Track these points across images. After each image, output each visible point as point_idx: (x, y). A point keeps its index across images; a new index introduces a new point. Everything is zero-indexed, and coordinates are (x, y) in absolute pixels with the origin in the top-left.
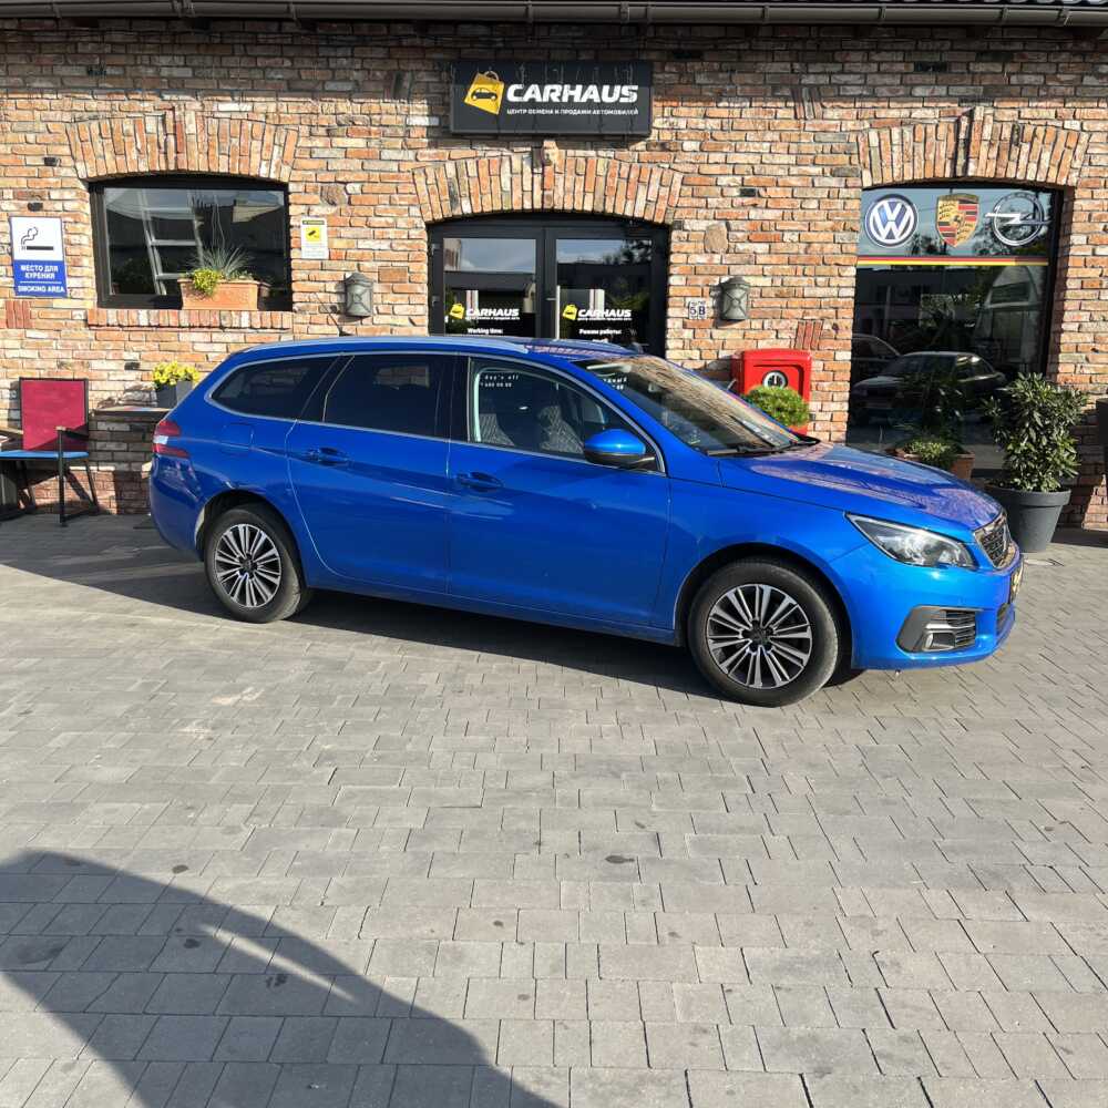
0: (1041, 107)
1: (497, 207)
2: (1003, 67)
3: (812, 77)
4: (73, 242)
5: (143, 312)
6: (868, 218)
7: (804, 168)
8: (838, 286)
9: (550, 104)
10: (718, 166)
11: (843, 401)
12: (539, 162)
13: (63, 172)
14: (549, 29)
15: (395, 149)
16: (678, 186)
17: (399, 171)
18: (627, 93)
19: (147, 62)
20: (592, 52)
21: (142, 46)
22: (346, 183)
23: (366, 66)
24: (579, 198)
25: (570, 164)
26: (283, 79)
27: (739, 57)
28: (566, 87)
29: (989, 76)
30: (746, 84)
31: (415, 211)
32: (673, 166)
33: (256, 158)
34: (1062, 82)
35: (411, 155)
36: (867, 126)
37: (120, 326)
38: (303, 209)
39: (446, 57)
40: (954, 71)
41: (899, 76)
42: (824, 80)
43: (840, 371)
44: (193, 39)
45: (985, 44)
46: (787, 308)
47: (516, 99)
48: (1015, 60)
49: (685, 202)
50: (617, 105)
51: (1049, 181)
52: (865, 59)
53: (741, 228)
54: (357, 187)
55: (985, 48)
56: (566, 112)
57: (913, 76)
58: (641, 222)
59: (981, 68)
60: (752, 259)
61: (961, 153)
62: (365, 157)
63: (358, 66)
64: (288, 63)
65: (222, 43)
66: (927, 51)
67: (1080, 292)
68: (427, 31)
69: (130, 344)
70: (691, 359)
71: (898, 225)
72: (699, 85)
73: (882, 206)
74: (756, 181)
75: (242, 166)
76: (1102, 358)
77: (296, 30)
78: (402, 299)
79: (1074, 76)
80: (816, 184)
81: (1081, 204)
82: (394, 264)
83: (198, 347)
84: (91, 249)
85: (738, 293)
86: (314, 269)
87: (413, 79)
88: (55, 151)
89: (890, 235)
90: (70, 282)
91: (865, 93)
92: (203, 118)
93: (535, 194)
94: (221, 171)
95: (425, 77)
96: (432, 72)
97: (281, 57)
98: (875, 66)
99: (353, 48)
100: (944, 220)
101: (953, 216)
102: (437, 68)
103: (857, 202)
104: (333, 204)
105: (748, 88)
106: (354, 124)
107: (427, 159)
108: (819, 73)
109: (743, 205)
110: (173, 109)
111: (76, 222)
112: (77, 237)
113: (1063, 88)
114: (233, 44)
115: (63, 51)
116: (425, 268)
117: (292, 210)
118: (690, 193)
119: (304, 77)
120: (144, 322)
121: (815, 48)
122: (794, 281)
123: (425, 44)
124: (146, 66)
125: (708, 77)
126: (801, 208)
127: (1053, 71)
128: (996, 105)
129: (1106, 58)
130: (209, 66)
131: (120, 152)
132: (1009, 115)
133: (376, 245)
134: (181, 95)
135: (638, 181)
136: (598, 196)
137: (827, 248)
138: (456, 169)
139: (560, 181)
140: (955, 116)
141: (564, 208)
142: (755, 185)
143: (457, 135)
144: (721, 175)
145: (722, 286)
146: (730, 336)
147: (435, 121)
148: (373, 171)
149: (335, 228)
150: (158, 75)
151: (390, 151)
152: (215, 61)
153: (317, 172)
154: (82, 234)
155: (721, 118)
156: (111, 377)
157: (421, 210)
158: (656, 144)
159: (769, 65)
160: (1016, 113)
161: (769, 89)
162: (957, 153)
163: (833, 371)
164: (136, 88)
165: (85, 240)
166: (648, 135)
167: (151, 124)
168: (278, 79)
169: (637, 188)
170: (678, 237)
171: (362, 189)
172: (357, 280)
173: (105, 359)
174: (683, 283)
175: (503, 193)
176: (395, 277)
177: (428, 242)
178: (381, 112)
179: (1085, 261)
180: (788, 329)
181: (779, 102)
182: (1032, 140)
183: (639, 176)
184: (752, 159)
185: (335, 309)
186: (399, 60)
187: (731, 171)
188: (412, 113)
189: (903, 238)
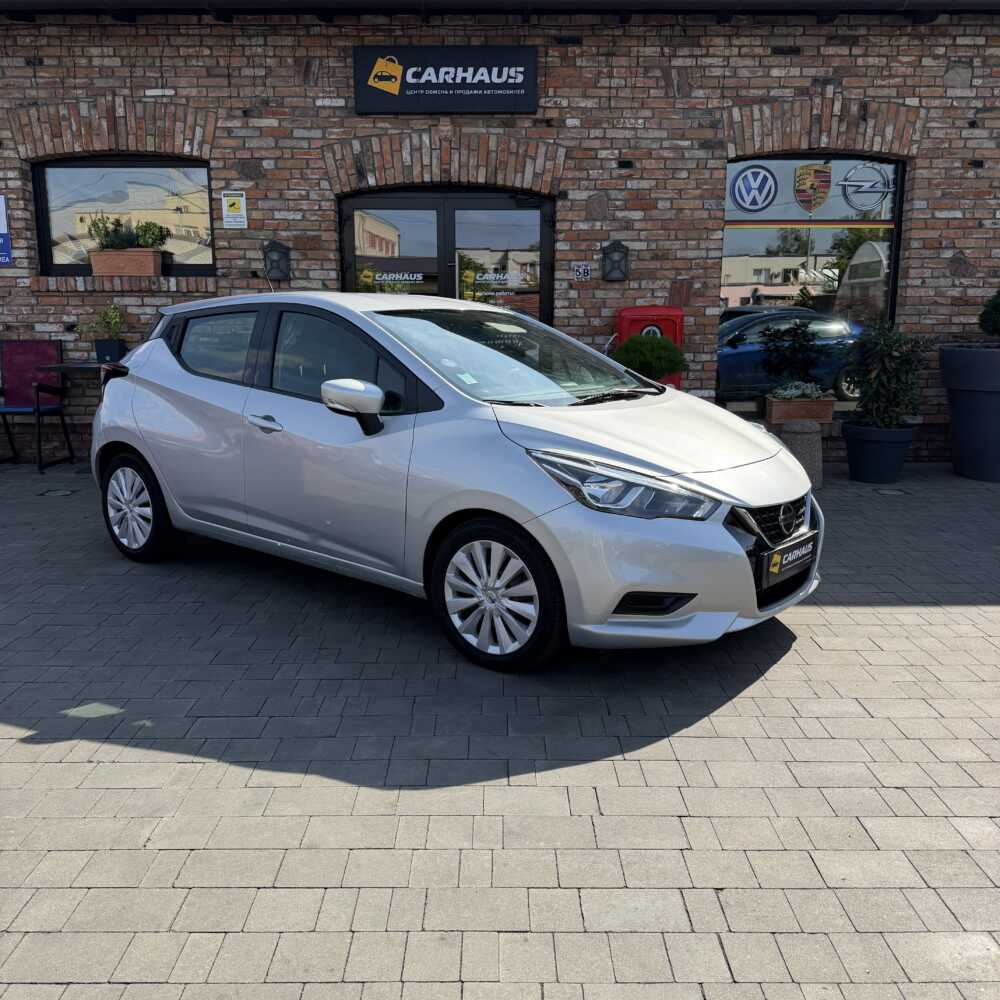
0: (884, 86)
1: (400, 180)
2: (850, 51)
3: (680, 60)
4: (16, 216)
5: (80, 280)
6: (734, 189)
7: (675, 142)
8: (708, 250)
9: (445, 85)
10: (598, 141)
11: (711, 353)
12: (437, 138)
13: (6, 153)
14: (442, 20)
15: (304, 128)
16: (563, 158)
17: (309, 148)
18: (515, 74)
19: (80, 53)
20: (483, 39)
21: (74, 39)
22: (262, 159)
23: (278, 53)
24: (472, 172)
25: (464, 141)
26: (201, 67)
28: (460, 69)
29: (838, 59)
30: (623, 67)
31: (325, 184)
32: (560, 142)
33: (179, 139)
34: (900, 62)
35: (318, 133)
36: (730, 104)
37: (59, 291)
38: (223, 183)
39: (347, 44)
40: (806, 53)
41: (757, 59)
42: (689, 62)
43: (710, 325)
44: (119, 31)
45: (834, 29)
46: (662, 269)
47: (414, 81)
48: (861, 44)
49: (570, 174)
50: (505, 85)
51: (894, 152)
52: (727, 43)
53: (620, 197)
54: (272, 162)
55: (834, 33)
56: (459, 92)
57: (771, 59)
58: (531, 189)
59: (831, 51)
60: (628, 225)
61: (813, 128)
62: (278, 135)
63: (271, 54)
64: (207, 52)
65: (147, 35)
66: (782, 36)
67: (923, 251)
68: (331, 21)
69: (67, 308)
70: (577, 317)
71: (760, 192)
72: (580, 67)
73: (746, 176)
74: (632, 154)
75: (167, 145)
76: (942, 310)
77: (216, 22)
78: (316, 265)
79: (913, 58)
80: (687, 155)
81: (922, 173)
82: (308, 233)
83: (130, 310)
84: (34, 223)
85: (616, 256)
86: (232, 238)
87: (320, 64)
89: (755, 202)
90: (16, 253)
91: (727, 74)
92: (131, 102)
93: (434, 168)
94: (149, 149)
95: (332, 63)
96: (338, 58)
97: (201, 46)
98: (735, 51)
99: (265, 37)
100: (800, 188)
101: (809, 184)
102: (342, 54)
103: (722, 172)
104: (252, 179)
105: (623, 70)
106: (267, 104)
107: (332, 137)
108: (686, 57)
109: (620, 177)
110: (105, 96)
111: (17, 199)
112: (20, 212)
113: (904, 69)
114: (156, 36)
115: (3, 44)
116: (335, 236)
117: (213, 183)
118: (573, 166)
119: (222, 62)
120: (81, 288)
121: (683, 34)
122: (667, 244)
123: (331, 33)
124: (79, 56)
125: (588, 60)
126: (673, 178)
127: (895, 54)
128: (844, 82)
129: (942, 41)
130: (136, 56)
131: (57, 135)
132: (855, 94)
133: (291, 216)
134: (111, 82)
135: (526, 155)
136: (490, 169)
137: (697, 214)
138: (362, 147)
139: (456, 157)
140: (808, 93)
141: (459, 182)
142: (629, 157)
143: (362, 114)
144: (601, 149)
145: (603, 250)
146: (611, 295)
147: (341, 102)
148: (286, 148)
149: (253, 201)
150: (90, 65)
151: (301, 130)
152: (141, 51)
153: (235, 149)
154: (25, 209)
155: (600, 97)
156: (53, 338)
157: (330, 183)
158: (541, 121)
159: (641, 49)
160: (861, 91)
161: (641, 70)
162: (811, 127)
163: (704, 325)
164: (70, 77)
165: (27, 215)
166: (535, 113)
167: (84, 109)
168: (198, 66)
169: (525, 162)
170: (563, 206)
171: (276, 164)
172: (274, 245)
173: (47, 322)
174: (568, 248)
175: (404, 167)
176: (309, 245)
177: (340, 212)
178: (293, 95)
179: (926, 224)
180: (663, 288)
181: (651, 83)
182: (876, 116)
183: (526, 151)
184: (629, 134)
185: (255, 274)
186: (307, 48)
187: (609, 145)
188: (321, 95)
189: (764, 205)
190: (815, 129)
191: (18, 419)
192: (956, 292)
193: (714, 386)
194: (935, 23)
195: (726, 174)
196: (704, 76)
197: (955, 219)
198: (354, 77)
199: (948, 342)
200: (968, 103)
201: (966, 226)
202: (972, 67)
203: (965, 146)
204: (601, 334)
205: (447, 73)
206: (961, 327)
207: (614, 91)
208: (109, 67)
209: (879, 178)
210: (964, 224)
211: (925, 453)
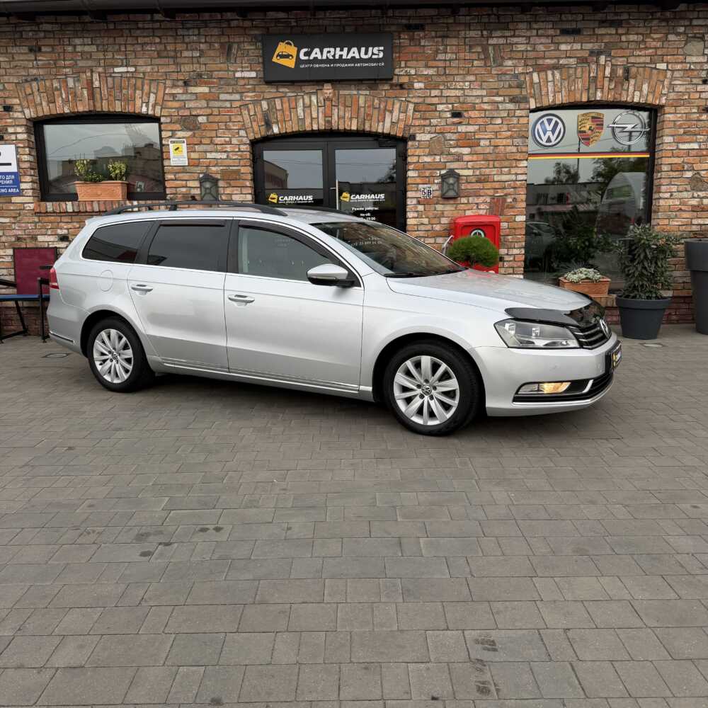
0: (641, 56)
1: (296, 129)
2: (617, 30)
3: (495, 39)
4: (23, 160)
5: (69, 204)
6: (534, 131)
7: (492, 98)
8: (516, 174)
9: (328, 61)
10: (437, 98)
11: (520, 248)
12: (322, 98)
13: (16, 115)
14: (325, 13)
15: (227, 93)
16: (412, 111)
17: (231, 107)
18: (377, 52)
19: (68, 43)
20: (353, 27)
21: (63, 33)
22: (198, 116)
23: (208, 40)
24: (348, 122)
25: (341, 100)
26: (155, 51)
27: (448, 28)
28: (338, 49)
29: (608, 37)
30: (454, 45)
31: (242, 133)
32: (408, 99)
33: (138, 102)
34: (654, 39)
35: (237, 97)
36: (531, 70)
37: (54, 212)
38: (170, 134)
39: (256, 32)
40: (585, 33)
41: (550, 38)
42: (502, 41)
43: (518, 228)
44: (95, 27)
45: (605, 15)
46: (484, 189)
47: (306, 58)
48: (623, 26)
49: (417, 123)
50: (370, 60)
51: (648, 102)
52: (529, 27)
53: (453, 138)
54: (205, 118)
55: (604, 19)
56: (338, 65)
57: (559, 38)
58: (390, 134)
59: (602, 31)
60: (459, 158)
61: (591, 86)
62: (208, 98)
63: (203, 41)
64: (157, 40)
65: (115, 29)
66: (567, 21)
67: (671, 173)
68: (246, 16)
69: (61, 224)
70: (422, 224)
71: (553, 133)
72: (424, 46)
73: (543, 122)
74: (461, 107)
75: (130, 107)
76: (685, 215)
77: (163, 19)
78: (237, 190)
79: (662, 35)
80: (500, 107)
81: (669, 117)
82: (231, 168)
84: (36, 165)
85: (451, 181)
86: (179, 173)
87: (239, 47)
88: (9, 102)
89: (549, 140)
90: (23, 186)
91: (529, 49)
92: (105, 76)
93: (320, 120)
94: (117, 110)
95: (247, 47)
96: (250, 43)
97: (153, 36)
98: (534, 32)
99: (199, 29)
100: (582, 129)
101: (588, 127)
102: (254, 40)
103: (526, 119)
104: (191, 130)
105: (454, 47)
106: (201, 76)
107: (247, 99)
108: (499, 37)
109: (454, 124)
110: (85, 72)
111: (24, 147)
112: (26, 157)
113: (655, 43)
114: (121, 30)
115: (12, 37)
116: (249, 170)
117: (164, 134)
118: (419, 116)
119: (168, 48)
120: (70, 209)
121: (497, 21)
122: (487, 171)
123: (245, 26)
124: (67, 45)
125: (428, 41)
126: (491, 124)
127: (648, 32)
128: (612, 54)
129: (682, 22)
130: (107, 45)
131: (52, 101)
132: (621, 61)
133: (218, 156)
134: (90, 63)
135: (385, 109)
136: (360, 120)
137: (508, 149)
138: (268, 105)
139: (335, 111)
140: (587, 62)
141: (338, 129)
142: (461, 109)
143: (268, 83)
144: (438, 104)
145: (442, 177)
146: (448, 208)
147: (253, 74)
148: (214, 107)
149: (192, 145)
150: (75, 52)
151: (226, 95)
152: (111, 40)
153: (178, 109)
154: (29, 154)
155: (438, 67)
156: (51, 246)
157: (246, 132)
158: (396, 85)
159: (467, 32)
160: (625, 59)
161: (467, 47)
162: (589, 85)
163: (514, 228)
164: (60, 60)
165: (31, 159)
166: (392, 79)
167: (71, 83)
168: (152, 50)
169: (385, 115)
170: (412, 146)
171: (208, 119)
172: (207, 178)
173: (46, 234)
174: (417, 175)
175: (299, 119)
176: (232, 177)
177: (253, 153)
178: (218, 69)
179: (673, 153)
180: (485, 202)
181: (475, 56)
182: (636, 76)
183: (386, 106)
184: (458, 93)
185: (193, 198)
186: (229, 36)
187: (445, 102)
188: (239, 69)
189: (556, 142)
190: (593, 87)
191: (26, 304)
192: (694, 202)
193: (522, 272)
194: (677, 10)
195: (528, 121)
196: (511, 51)
197: (694, 149)
198: (263, 56)
199: (690, 238)
200: (701, 66)
201: (700, 155)
202: (704, 41)
203: (700, 98)
204: (441, 236)
205: (329, 52)
206: (699, 227)
207: (448, 62)
208: (88, 52)
209: (639, 122)
210: (700, 154)
211: (674, 317)
